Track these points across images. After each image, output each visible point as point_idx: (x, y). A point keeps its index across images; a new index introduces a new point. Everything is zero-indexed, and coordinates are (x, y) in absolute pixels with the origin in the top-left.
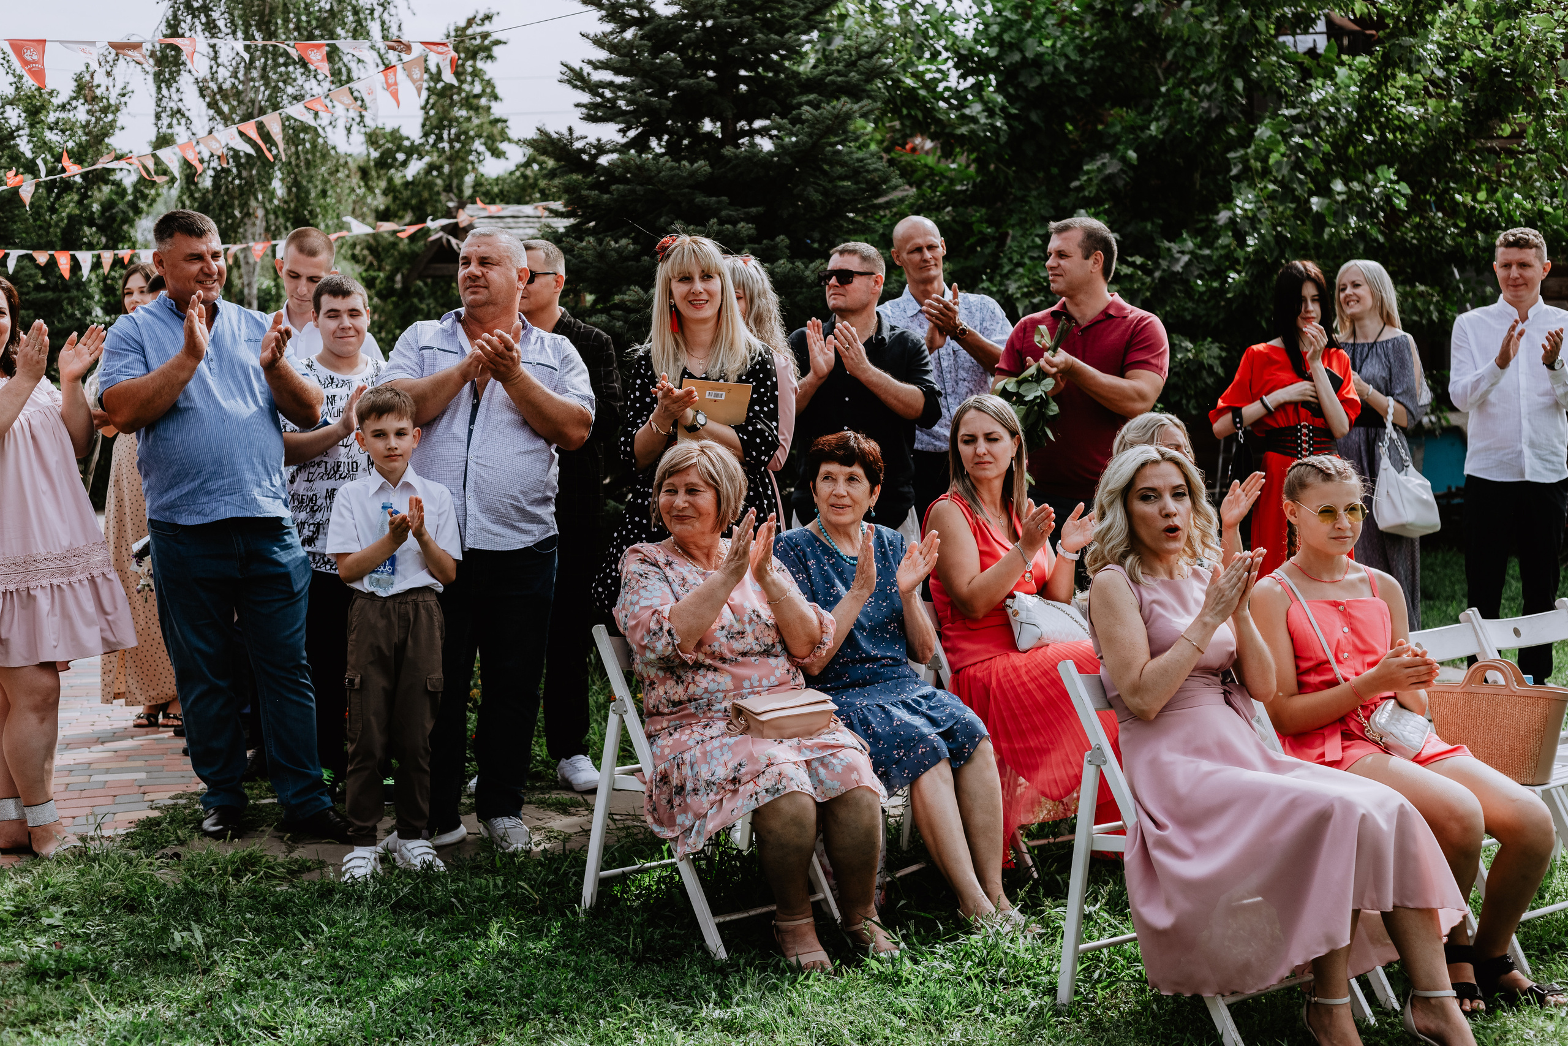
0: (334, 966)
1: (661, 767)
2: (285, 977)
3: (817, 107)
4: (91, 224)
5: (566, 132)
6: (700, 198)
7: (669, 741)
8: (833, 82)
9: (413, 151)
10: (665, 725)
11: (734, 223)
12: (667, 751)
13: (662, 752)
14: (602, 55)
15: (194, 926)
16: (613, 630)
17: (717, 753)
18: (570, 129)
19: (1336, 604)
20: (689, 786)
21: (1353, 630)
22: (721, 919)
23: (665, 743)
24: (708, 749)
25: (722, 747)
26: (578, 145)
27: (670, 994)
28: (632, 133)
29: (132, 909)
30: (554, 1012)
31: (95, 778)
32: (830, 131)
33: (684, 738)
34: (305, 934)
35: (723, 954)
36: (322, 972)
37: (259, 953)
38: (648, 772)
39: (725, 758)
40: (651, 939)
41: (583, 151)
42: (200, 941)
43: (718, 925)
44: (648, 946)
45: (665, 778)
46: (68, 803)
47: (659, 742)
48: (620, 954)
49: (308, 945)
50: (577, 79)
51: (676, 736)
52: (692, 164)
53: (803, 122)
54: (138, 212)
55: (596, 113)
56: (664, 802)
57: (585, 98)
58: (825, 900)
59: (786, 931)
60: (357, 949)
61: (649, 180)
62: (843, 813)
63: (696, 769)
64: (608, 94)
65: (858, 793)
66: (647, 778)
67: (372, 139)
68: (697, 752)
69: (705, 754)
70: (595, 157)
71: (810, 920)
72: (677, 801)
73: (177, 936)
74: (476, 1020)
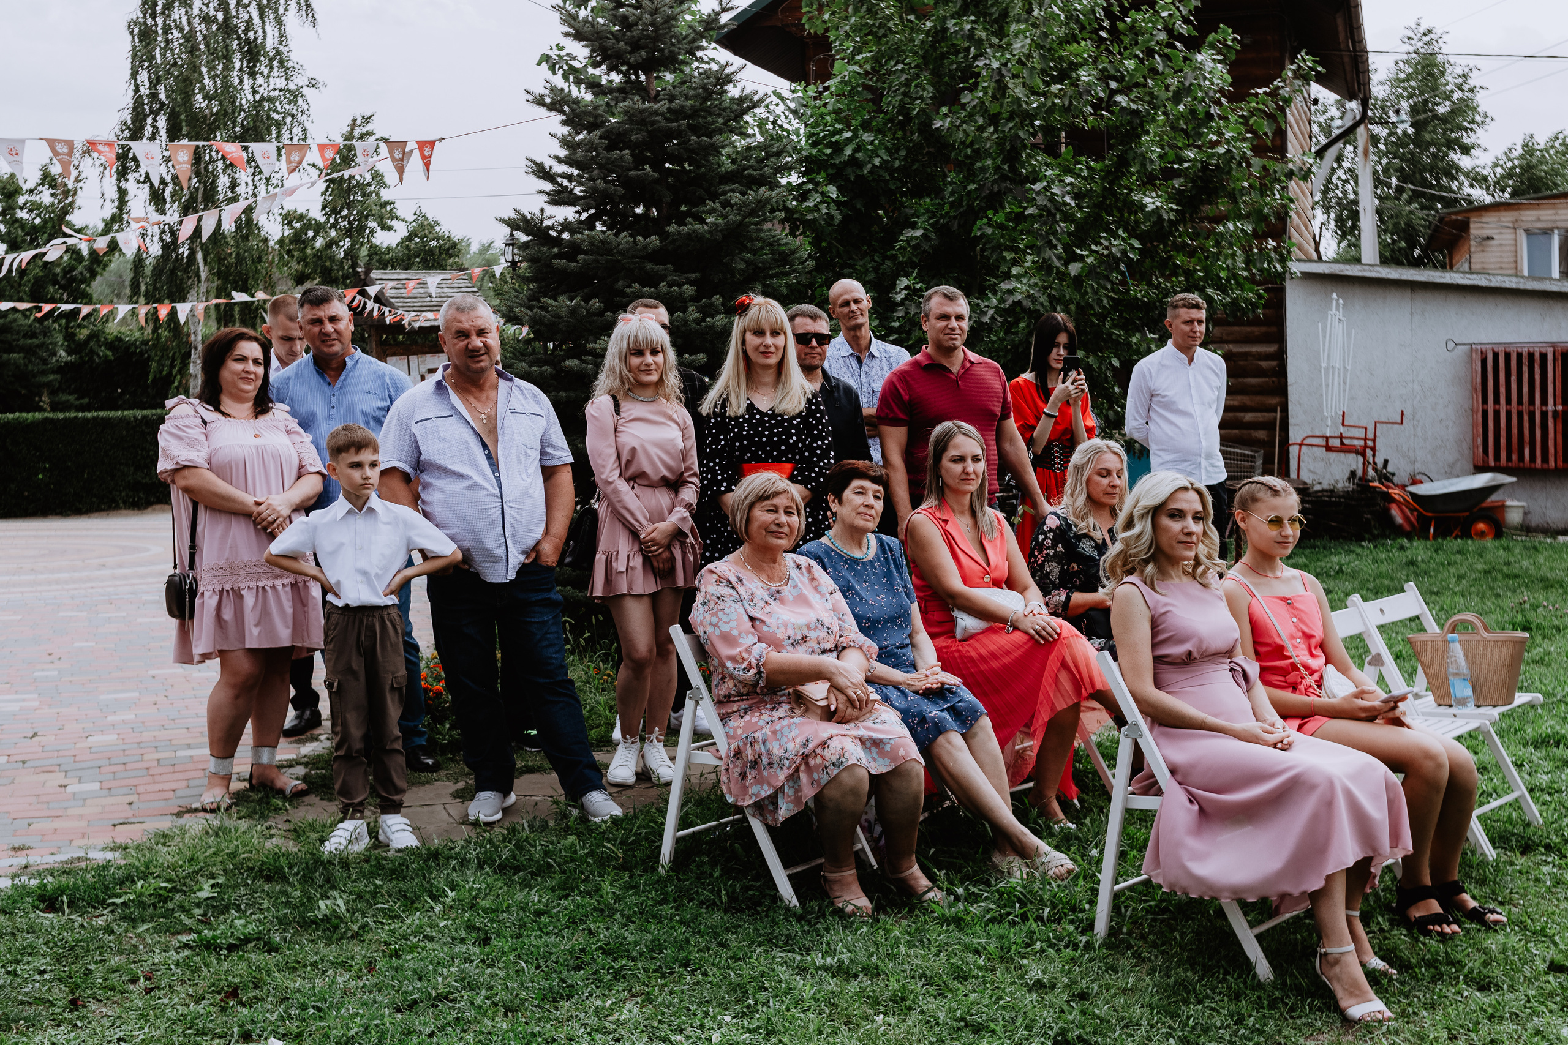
0: (470, 927)
1: (735, 745)
2: (431, 939)
3: (743, 194)
4: (55, 282)
5: (538, 213)
6: (650, 266)
7: (741, 723)
8: (750, 175)
9: (318, 228)
10: (735, 708)
11: (680, 286)
12: (740, 731)
13: (735, 732)
14: (563, 153)
15: (335, 893)
16: (688, 629)
17: (786, 731)
18: (542, 210)
19: (1284, 599)
20: (765, 761)
21: (1300, 620)
22: (790, 872)
23: (737, 724)
24: (778, 727)
25: (789, 726)
26: (546, 223)
27: (771, 941)
28: (584, 216)
29: (269, 879)
30: (686, 964)
31: (180, 753)
32: (753, 213)
33: (755, 719)
34: (434, 898)
35: (795, 902)
36: (463, 934)
37: (398, 917)
38: (723, 748)
39: (793, 734)
40: (734, 892)
41: (552, 228)
42: (343, 908)
43: (790, 877)
44: (732, 897)
45: (738, 754)
46: (165, 778)
47: (731, 723)
48: (712, 905)
49: (438, 909)
50: (541, 172)
51: (747, 718)
52: (645, 238)
53: (732, 206)
54: (94, 275)
55: (560, 197)
56: (736, 774)
57: (548, 187)
58: (863, 850)
59: (835, 882)
60: (485, 911)
61: (609, 252)
62: (896, 783)
63: (768, 745)
64: (566, 183)
65: (909, 766)
66: (723, 753)
67: (288, 218)
68: (767, 731)
69: (774, 732)
70: (560, 232)
71: (854, 871)
72: (751, 774)
73: (322, 904)
74: (618, 975)
